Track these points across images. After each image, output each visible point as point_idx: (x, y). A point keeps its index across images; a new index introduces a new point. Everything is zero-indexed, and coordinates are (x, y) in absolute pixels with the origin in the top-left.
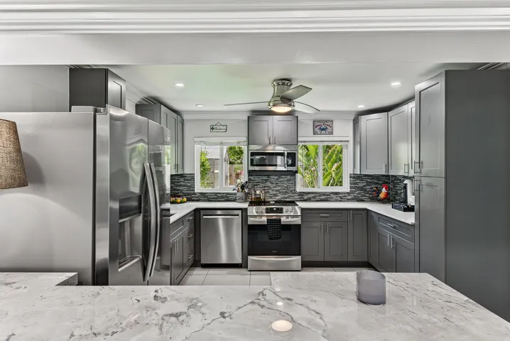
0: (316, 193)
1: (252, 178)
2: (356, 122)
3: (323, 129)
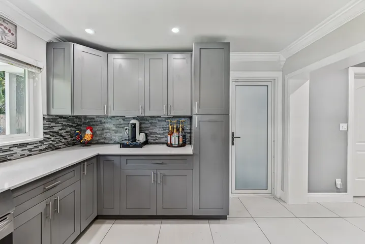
2: (53, 48)
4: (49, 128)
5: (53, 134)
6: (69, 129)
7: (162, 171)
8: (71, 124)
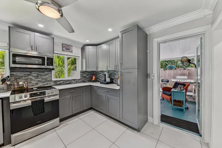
0: (64, 80)
1: (13, 73)
2: (83, 49)
3: (68, 49)
4: (82, 75)
5: (84, 77)
6: (89, 76)
7: (108, 96)
8: (90, 74)
